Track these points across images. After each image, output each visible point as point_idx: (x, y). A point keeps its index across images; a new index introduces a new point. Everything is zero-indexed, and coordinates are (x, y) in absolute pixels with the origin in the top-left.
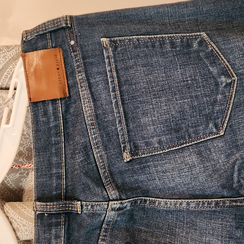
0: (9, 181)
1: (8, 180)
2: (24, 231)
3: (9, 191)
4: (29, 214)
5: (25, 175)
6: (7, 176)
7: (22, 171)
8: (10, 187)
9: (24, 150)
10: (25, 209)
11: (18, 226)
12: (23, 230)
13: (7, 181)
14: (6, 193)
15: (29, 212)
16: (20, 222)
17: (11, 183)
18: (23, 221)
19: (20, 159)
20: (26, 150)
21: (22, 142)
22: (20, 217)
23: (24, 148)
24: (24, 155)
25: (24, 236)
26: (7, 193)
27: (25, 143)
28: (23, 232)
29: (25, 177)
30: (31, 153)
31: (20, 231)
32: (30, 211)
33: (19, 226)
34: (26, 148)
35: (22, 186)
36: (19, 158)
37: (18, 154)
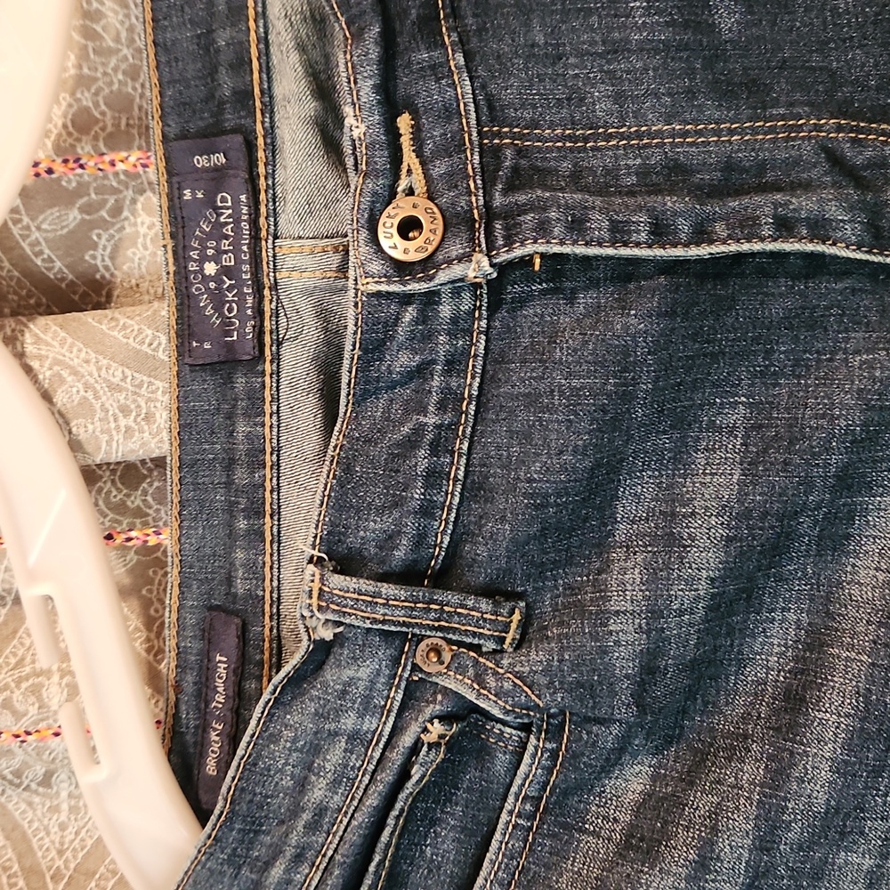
0: (39, 243)
1: (33, 237)
2: (117, 411)
3: (43, 294)
4: (132, 339)
5: (104, 213)
6: (31, 223)
7: (93, 196)
8: (43, 273)
9: (96, 105)
10: (113, 324)
11: (87, 395)
12: (110, 408)
13: (32, 245)
14: (32, 301)
15: (128, 331)
16: (96, 375)
17: (47, 251)
18: (111, 372)
19: (83, 144)
20: (105, 104)
21: (86, 70)
22: (94, 355)
23: (96, 94)
24: (97, 128)
25: (116, 438)
26: (36, 302)
27: (99, 75)
28: (112, 419)
29: (105, 225)
30: (128, 119)
31: (99, 414)
32: (136, 327)
33: (90, 395)
34: (104, 98)
35: (96, 265)
36: (79, 140)
37: (73, 122)
